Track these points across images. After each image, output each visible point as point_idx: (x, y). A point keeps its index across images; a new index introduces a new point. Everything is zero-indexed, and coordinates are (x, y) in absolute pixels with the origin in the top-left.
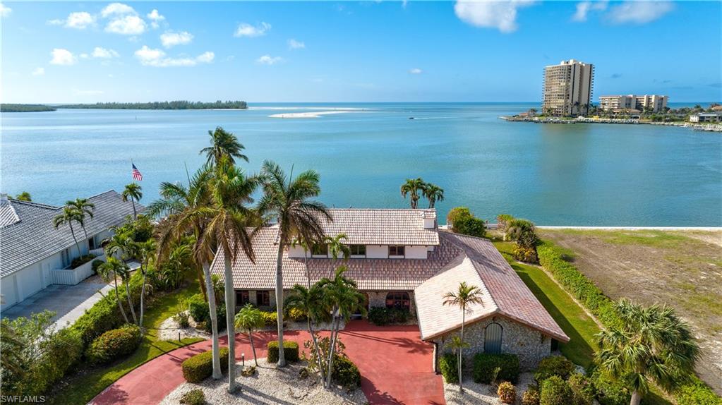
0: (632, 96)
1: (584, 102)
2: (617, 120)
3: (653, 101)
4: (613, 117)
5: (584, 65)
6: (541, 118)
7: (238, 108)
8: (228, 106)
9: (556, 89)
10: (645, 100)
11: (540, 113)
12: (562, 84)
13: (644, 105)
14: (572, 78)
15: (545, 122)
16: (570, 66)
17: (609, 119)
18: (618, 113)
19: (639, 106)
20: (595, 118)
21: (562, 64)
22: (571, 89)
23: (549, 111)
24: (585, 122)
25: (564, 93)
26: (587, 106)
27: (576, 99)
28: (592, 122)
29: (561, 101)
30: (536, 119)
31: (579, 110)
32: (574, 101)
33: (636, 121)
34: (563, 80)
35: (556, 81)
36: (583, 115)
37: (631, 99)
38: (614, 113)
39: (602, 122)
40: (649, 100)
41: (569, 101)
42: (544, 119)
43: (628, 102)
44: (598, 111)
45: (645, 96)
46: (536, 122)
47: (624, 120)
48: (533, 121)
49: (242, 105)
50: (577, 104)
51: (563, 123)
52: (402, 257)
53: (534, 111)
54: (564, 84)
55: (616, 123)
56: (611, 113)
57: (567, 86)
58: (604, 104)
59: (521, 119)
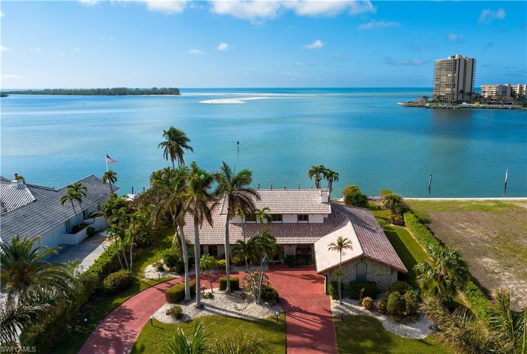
0: (507, 85)
1: (467, 90)
2: (494, 106)
3: (525, 89)
4: (491, 103)
5: (467, 59)
6: (431, 104)
7: (171, 94)
8: (163, 92)
9: (444, 79)
10: (518, 88)
11: (431, 99)
12: (449, 76)
13: (518, 93)
14: (457, 70)
15: (435, 108)
16: (456, 60)
17: (488, 105)
18: (495, 100)
19: (513, 94)
20: (476, 104)
21: (449, 58)
22: (456, 80)
23: (438, 98)
24: (468, 107)
25: (450, 83)
26: (470, 94)
27: (461, 88)
28: (474, 108)
29: (448, 90)
30: (428, 105)
31: (463, 97)
32: (459, 90)
33: (510, 106)
34: (450, 72)
35: (444, 72)
36: (467, 102)
37: (506, 87)
38: (493, 100)
39: (482, 108)
40: (521, 88)
41: (455, 89)
42: (434, 105)
43: (504, 90)
44: (479, 98)
45: (518, 85)
46: (427, 108)
47: (500, 106)
48: (424, 107)
49: (175, 92)
50: (462, 92)
51: (450, 108)
52: (307, 222)
53: (426, 97)
54: (451, 75)
55: (494, 108)
56: (489, 100)
57: (453, 77)
58: (484, 92)
59: (415, 105)
